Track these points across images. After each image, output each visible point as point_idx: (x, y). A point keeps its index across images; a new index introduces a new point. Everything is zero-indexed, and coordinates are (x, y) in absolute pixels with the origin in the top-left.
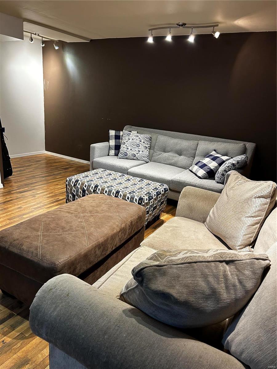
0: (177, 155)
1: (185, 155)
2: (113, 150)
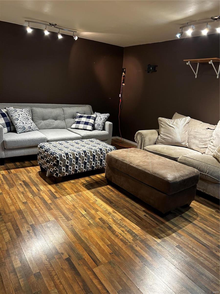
0: (54, 121)
1: (60, 120)
2: (5, 128)
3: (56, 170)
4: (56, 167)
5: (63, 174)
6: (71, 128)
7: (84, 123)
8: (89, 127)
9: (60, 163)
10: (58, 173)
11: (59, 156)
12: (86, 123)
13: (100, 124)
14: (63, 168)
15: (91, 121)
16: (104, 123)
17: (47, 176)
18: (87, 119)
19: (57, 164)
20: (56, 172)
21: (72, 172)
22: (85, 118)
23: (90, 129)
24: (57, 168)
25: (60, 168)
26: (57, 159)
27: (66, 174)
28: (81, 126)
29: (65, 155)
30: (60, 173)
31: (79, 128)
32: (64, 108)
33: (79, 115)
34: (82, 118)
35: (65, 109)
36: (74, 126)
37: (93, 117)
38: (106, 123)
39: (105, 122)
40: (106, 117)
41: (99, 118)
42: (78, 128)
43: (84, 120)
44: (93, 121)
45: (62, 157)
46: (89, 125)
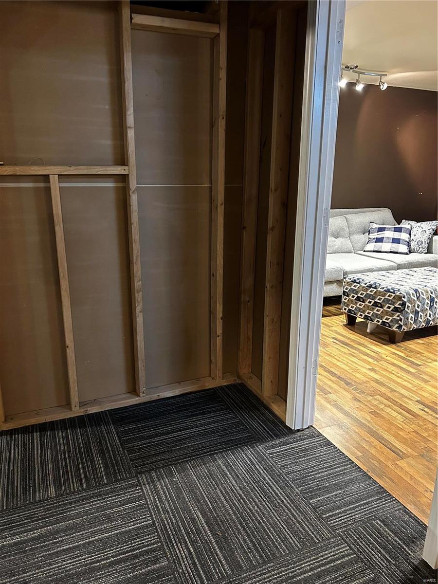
3: (399, 318)
4: (398, 314)
5: (409, 327)
6: (364, 251)
7: (391, 241)
8: (403, 248)
9: (407, 306)
10: (402, 324)
11: (405, 294)
12: (396, 241)
13: (423, 241)
14: (411, 315)
15: (404, 236)
16: (431, 239)
17: (368, 331)
18: (395, 233)
19: (402, 309)
20: (400, 322)
21: (423, 324)
22: (392, 231)
23: (406, 252)
24: (400, 316)
25: (407, 315)
26: (403, 299)
27: (414, 327)
28: (386, 246)
29: (414, 293)
30: (406, 325)
31: (382, 250)
32: (347, 216)
33: (375, 226)
34: (385, 231)
35: (349, 216)
36: (371, 246)
37: (406, 228)
38: (434, 238)
39: (432, 237)
40: (433, 227)
41: (419, 230)
42: (380, 250)
43: (389, 234)
44: (408, 236)
45: (411, 297)
46: (402, 244)
